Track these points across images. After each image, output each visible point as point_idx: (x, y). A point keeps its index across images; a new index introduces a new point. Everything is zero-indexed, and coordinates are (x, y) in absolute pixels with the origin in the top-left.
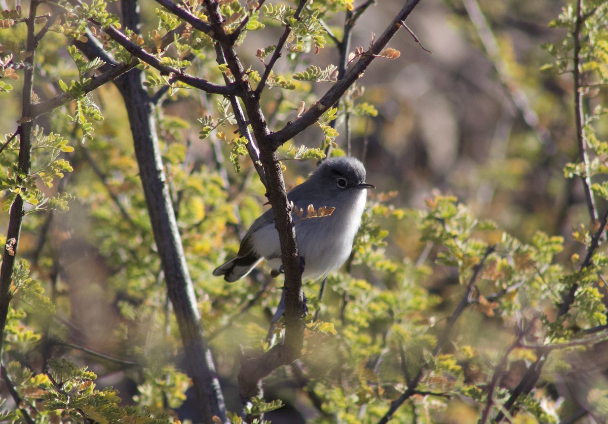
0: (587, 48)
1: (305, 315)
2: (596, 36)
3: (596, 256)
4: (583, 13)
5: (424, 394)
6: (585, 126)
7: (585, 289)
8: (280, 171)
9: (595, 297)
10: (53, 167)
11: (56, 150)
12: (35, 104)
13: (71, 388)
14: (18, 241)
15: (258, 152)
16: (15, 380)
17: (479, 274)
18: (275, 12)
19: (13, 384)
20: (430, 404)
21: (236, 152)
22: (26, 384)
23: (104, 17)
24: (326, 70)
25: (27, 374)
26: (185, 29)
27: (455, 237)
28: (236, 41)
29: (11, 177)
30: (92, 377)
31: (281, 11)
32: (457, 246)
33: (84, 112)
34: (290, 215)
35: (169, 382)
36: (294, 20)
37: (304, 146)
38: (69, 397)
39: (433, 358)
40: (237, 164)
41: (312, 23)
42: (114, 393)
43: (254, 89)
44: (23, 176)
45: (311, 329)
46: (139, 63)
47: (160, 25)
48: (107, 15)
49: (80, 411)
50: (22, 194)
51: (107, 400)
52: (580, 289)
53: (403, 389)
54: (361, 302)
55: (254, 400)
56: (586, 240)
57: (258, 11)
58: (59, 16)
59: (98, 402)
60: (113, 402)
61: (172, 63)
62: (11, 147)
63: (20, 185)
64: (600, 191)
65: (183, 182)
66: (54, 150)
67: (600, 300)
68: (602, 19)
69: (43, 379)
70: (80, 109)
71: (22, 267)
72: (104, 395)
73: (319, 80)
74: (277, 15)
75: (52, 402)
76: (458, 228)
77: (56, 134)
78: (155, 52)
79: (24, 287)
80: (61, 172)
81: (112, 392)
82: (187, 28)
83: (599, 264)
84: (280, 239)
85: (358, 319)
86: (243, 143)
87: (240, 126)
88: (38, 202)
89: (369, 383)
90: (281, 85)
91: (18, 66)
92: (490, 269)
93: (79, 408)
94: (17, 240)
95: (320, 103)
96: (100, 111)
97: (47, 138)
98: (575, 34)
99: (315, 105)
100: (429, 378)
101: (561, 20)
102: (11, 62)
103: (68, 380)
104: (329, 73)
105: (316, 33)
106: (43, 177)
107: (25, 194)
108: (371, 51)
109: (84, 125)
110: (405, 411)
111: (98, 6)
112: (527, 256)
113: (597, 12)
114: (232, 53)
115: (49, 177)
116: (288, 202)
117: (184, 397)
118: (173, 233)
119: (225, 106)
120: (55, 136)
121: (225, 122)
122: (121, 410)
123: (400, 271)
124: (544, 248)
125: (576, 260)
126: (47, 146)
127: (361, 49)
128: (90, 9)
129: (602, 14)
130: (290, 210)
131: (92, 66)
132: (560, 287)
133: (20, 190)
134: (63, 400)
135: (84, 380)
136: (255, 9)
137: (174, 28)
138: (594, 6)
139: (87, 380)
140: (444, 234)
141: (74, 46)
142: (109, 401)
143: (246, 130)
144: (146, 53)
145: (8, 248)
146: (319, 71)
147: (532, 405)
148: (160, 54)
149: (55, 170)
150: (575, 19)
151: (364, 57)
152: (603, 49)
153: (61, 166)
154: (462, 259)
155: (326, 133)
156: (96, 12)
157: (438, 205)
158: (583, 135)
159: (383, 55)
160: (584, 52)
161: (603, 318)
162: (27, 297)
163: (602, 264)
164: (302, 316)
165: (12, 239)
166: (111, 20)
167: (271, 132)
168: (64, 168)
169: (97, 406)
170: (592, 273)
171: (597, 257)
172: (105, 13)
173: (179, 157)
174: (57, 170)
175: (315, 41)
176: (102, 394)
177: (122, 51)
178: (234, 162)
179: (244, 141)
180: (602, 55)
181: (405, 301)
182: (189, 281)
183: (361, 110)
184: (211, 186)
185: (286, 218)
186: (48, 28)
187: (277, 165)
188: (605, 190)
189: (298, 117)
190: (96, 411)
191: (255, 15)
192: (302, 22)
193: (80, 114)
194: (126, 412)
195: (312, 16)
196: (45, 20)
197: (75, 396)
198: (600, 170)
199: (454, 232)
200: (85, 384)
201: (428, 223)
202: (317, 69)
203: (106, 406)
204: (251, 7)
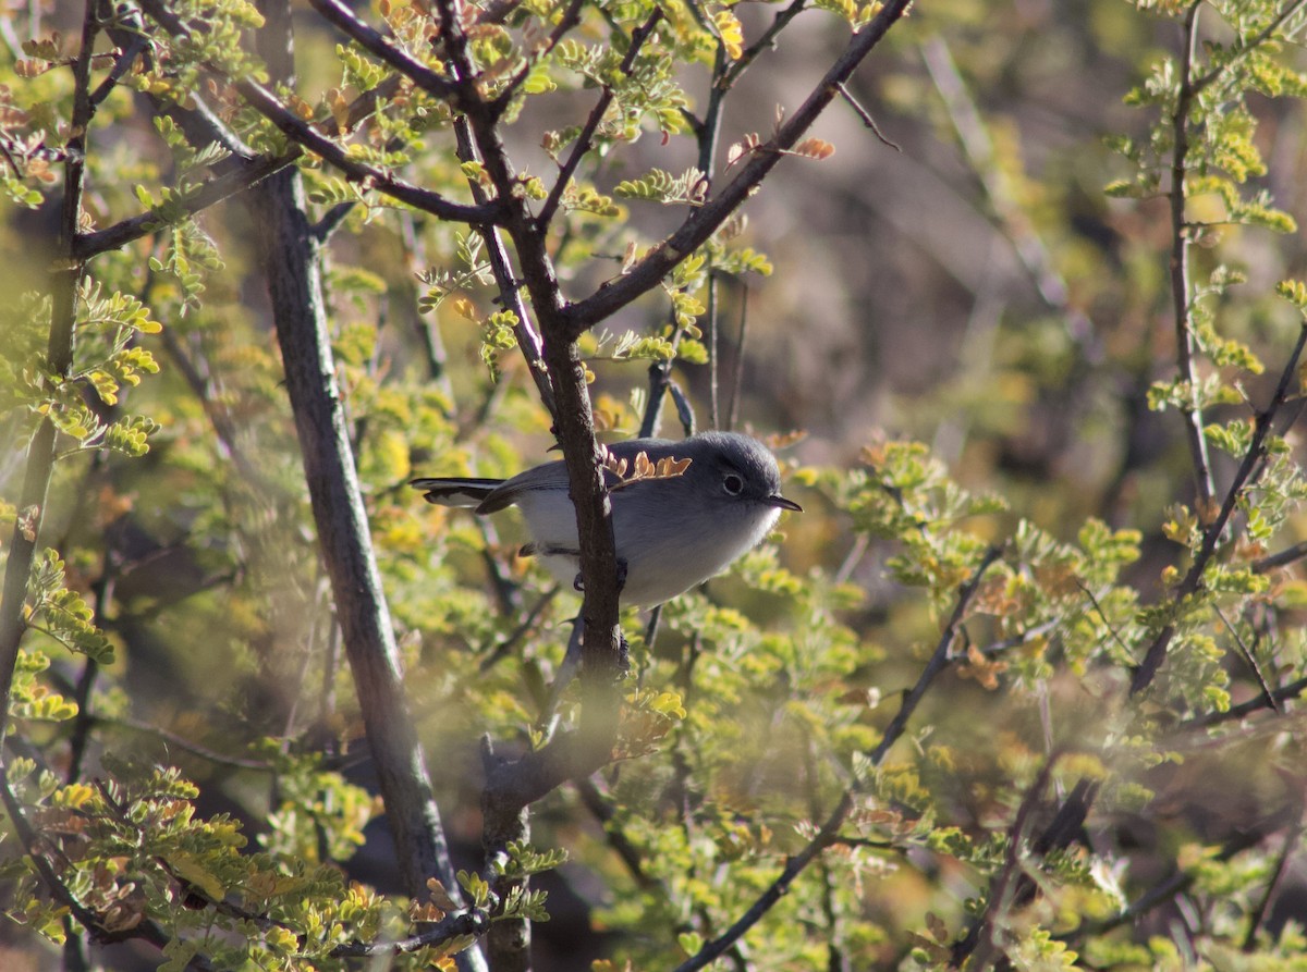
0: (1201, 149)
1: (624, 676)
2: (1221, 124)
3: (1211, 571)
4: (1195, 76)
5: (853, 843)
6: (1192, 305)
7: (1189, 638)
8: (584, 383)
9: (1208, 654)
10: (118, 363)
11: (125, 328)
12: (86, 232)
13: (145, 813)
14: (44, 511)
15: (539, 342)
16: (22, 796)
17: (970, 602)
18: (580, 58)
19: (17, 802)
20: (865, 865)
21: (493, 342)
22: (45, 803)
23: (234, 59)
24: (683, 179)
25: (48, 784)
26: (399, 87)
27: (921, 526)
28: (501, 116)
29: (31, 382)
30: (189, 794)
31: (594, 57)
32: (928, 545)
33: (187, 253)
34: (600, 474)
35: (331, 805)
36: (619, 75)
37: (632, 333)
38: (141, 833)
39: (872, 768)
40: (494, 365)
41: (656, 82)
42: (232, 827)
43: (536, 213)
44: (57, 380)
45: (635, 705)
46: (300, 153)
47: (345, 79)
48: (240, 55)
49: (163, 861)
50: (53, 417)
51: (218, 841)
52: (1178, 638)
53: (812, 832)
54: (727, 653)
55: (514, 847)
56: (1192, 538)
57: (550, 56)
58: (139, 56)
59: (199, 844)
60: (230, 845)
61: (371, 158)
62: (34, 320)
63: (50, 398)
64: (1222, 440)
65: (370, 401)
66: (121, 328)
67: (1217, 662)
68: (1233, 90)
69: (81, 794)
70: (178, 246)
71: (49, 565)
72: (213, 830)
73: (667, 200)
74: (585, 64)
75: (106, 842)
76: (929, 507)
77: (126, 296)
78: (335, 132)
79: (52, 606)
80: (135, 372)
81: (228, 824)
82: (404, 87)
83: (1218, 588)
84: (578, 522)
85: (720, 687)
86: (508, 323)
87: (502, 289)
88: (86, 434)
89: (738, 818)
90: (590, 207)
91: (55, 156)
92: (993, 592)
93: (161, 855)
94: (40, 509)
95: (668, 247)
96: (217, 252)
97: (107, 304)
98: (1178, 120)
99: (659, 251)
100: (864, 811)
101: (1150, 90)
102: (41, 147)
103: (138, 799)
104: (687, 185)
105: (665, 103)
106: (98, 382)
107: (61, 416)
108: (775, 143)
109: (185, 278)
110: (810, 878)
111: (223, 38)
112: (1068, 567)
113: (1223, 76)
114: (492, 140)
115: (111, 383)
116: (596, 447)
117: (361, 839)
118: (352, 504)
119: (473, 247)
120: (126, 300)
121: (471, 279)
122: (247, 862)
123: (805, 592)
124: (1103, 553)
125: (1172, 578)
126: (108, 319)
127: (754, 139)
128: (207, 42)
129: (1233, 79)
130: (600, 461)
131: (204, 158)
132: (1134, 632)
133: (51, 409)
134: (129, 838)
135: (171, 798)
136: (542, 50)
137: (375, 86)
138: (1218, 64)
139: (178, 798)
140: (901, 518)
141: (169, 118)
142: (222, 843)
143: (514, 296)
144: (318, 135)
145: (23, 525)
146: (668, 180)
147: (1075, 872)
148: (345, 138)
149: (124, 368)
150: (1178, 88)
151: (760, 155)
152: (1233, 151)
153: (134, 362)
154: (936, 570)
155: (680, 307)
156: (218, 49)
157: (889, 459)
158: (1189, 325)
159: (799, 151)
160: (1195, 157)
161: (1223, 699)
162: (57, 627)
163: (1223, 588)
164: (619, 678)
165: (30, 508)
166: (249, 66)
167: (567, 303)
168: (140, 365)
169: (199, 851)
170: (1202, 606)
171: (1213, 575)
172: (236, 51)
173: (362, 350)
174: (126, 370)
175: (662, 119)
176: (208, 828)
177: (268, 130)
178: (489, 362)
179: (509, 319)
180: (1231, 164)
181: (813, 653)
182: (381, 602)
183: (740, 262)
184: (423, 411)
185: (591, 478)
186: (117, 78)
187: (576, 369)
188: (1232, 438)
189: (624, 273)
190: (194, 863)
191: (543, 63)
192: (635, 79)
193: (178, 256)
194: (255, 866)
195: (658, 67)
196: (110, 62)
197: (153, 831)
198: (1221, 396)
199: (921, 516)
200: (175, 806)
201: (867, 495)
202: (663, 176)
203: (216, 853)
204: (535, 45)
